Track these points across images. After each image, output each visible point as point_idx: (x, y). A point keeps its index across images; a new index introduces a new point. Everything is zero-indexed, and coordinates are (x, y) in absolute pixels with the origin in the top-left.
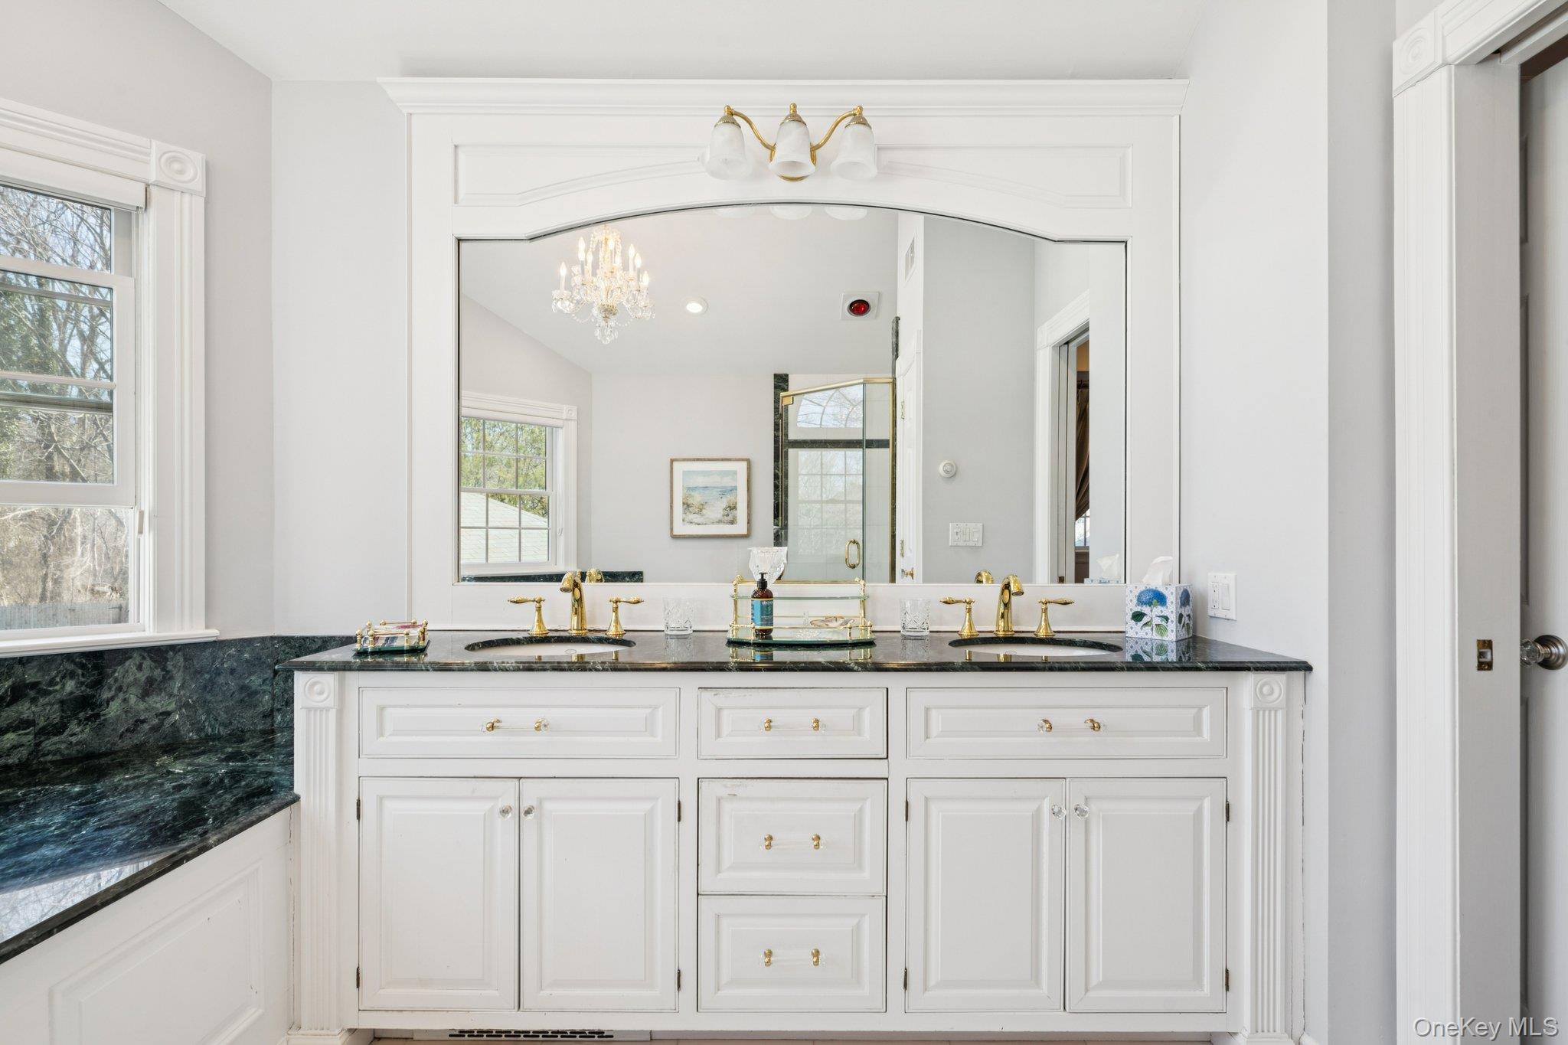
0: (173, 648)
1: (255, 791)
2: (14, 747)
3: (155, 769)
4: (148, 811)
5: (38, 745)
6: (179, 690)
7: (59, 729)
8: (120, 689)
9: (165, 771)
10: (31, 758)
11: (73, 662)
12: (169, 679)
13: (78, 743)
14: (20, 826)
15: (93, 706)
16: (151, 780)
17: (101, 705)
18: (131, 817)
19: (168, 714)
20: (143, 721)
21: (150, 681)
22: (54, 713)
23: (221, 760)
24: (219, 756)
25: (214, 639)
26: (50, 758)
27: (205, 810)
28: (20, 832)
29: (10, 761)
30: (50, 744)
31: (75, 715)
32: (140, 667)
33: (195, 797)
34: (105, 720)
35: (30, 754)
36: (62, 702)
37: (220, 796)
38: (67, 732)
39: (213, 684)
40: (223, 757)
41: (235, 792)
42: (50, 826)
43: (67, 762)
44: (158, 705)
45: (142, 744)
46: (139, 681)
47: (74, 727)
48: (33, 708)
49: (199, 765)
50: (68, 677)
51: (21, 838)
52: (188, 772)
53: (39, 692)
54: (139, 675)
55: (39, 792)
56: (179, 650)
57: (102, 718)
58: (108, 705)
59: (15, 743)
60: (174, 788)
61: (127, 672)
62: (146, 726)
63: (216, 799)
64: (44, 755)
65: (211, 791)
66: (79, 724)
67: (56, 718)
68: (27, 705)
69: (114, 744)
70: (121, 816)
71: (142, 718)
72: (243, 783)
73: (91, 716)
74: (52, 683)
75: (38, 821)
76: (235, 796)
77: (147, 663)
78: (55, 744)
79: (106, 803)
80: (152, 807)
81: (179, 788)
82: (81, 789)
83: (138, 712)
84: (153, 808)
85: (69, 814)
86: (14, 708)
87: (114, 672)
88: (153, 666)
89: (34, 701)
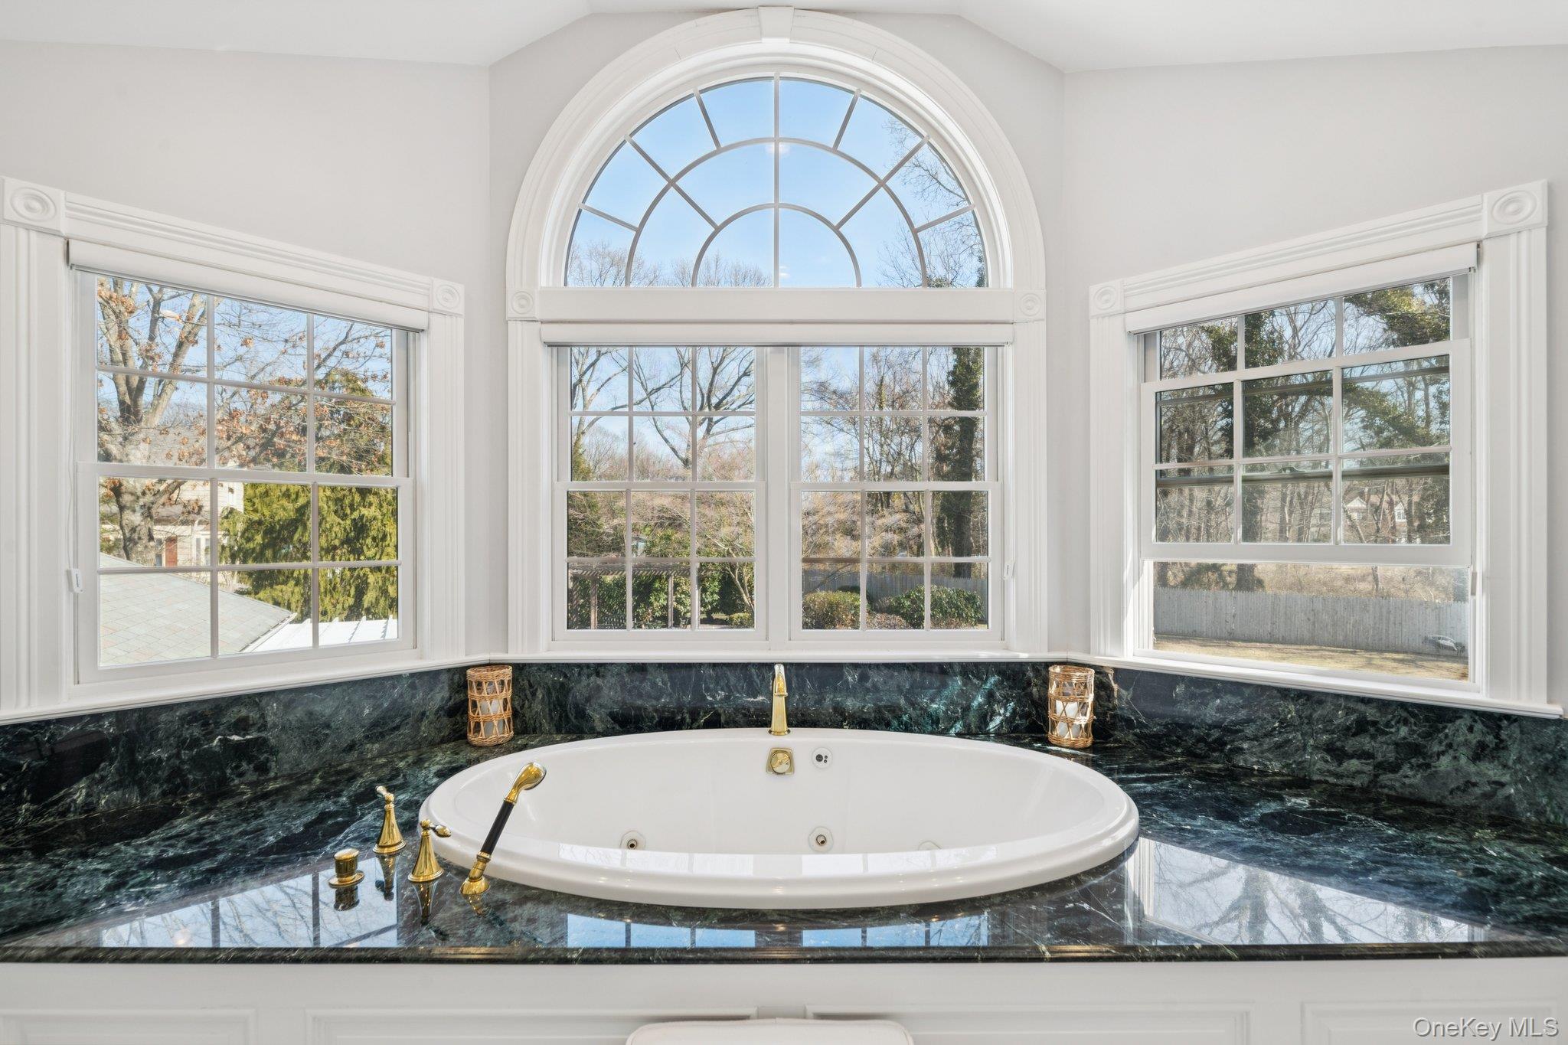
0: (1507, 717)
1: (1563, 916)
2: (1358, 772)
3: (1470, 839)
4: (1435, 883)
5: (1376, 776)
6: (1514, 762)
7: (1394, 768)
8: (1450, 746)
9: (1479, 846)
10: (1371, 785)
11: (1406, 710)
12: (1503, 748)
13: (1411, 786)
14: (1330, 848)
15: (1424, 755)
16: (1460, 850)
17: (1431, 757)
18: (1416, 884)
19: (1502, 785)
20: (1475, 785)
21: (1482, 746)
22: (1390, 752)
23: (1547, 859)
24: (1548, 852)
25: (1558, 717)
26: (1386, 791)
27: (1490, 911)
28: (1328, 853)
29: (1355, 783)
30: (1386, 778)
31: (1407, 759)
32: (1471, 729)
33: (1488, 891)
34: (1436, 772)
35: (1370, 782)
36: (1397, 744)
37: (1518, 903)
38: (1401, 772)
39: (1557, 767)
40: (1552, 856)
41: (1538, 905)
42: (1350, 859)
43: (1398, 800)
44: (1491, 773)
45: (1474, 807)
46: (1470, 742)
47: (1406, 769)
48: (1373, 743)
49: (1519, 855)
50: (1402, 724)
51: (1325, 860)
52: (1503, 858)
53: (1378, 730)
54: (1470, 737)
55: (1360, 821)
56: (1515, 720)
57: (1433, 769)
58: (1438, 759)
59: (1359, 769)
60: (1476, 870)
61: (1458, 730)
62: (1478, 791)
63: (1511, 903)
64: (1382, 787)
65: (1511, 891)
66: (1412, 768)
67: (1391, 757)
68: (1368, 739)
69: (1444, 797)
70: (1408, 877)
71: (1473, 780)
72: (1555, 900)
73: (1422, 764)
74: (1388, 725)
75: (1345, 850)
76: (1533, 910)
77: (1478, 726)
78: (1391, 780)
79: (1405, 858)
80: (1441, 881)
81: (1481, 873)
82: (1394, 833)
83: (1468, 774)
84: (1442, 883)
85: (1370, 854)
86: (1358, 738)
87: (1445, 728)
88: (1485, 730)
89: (1373, 737)
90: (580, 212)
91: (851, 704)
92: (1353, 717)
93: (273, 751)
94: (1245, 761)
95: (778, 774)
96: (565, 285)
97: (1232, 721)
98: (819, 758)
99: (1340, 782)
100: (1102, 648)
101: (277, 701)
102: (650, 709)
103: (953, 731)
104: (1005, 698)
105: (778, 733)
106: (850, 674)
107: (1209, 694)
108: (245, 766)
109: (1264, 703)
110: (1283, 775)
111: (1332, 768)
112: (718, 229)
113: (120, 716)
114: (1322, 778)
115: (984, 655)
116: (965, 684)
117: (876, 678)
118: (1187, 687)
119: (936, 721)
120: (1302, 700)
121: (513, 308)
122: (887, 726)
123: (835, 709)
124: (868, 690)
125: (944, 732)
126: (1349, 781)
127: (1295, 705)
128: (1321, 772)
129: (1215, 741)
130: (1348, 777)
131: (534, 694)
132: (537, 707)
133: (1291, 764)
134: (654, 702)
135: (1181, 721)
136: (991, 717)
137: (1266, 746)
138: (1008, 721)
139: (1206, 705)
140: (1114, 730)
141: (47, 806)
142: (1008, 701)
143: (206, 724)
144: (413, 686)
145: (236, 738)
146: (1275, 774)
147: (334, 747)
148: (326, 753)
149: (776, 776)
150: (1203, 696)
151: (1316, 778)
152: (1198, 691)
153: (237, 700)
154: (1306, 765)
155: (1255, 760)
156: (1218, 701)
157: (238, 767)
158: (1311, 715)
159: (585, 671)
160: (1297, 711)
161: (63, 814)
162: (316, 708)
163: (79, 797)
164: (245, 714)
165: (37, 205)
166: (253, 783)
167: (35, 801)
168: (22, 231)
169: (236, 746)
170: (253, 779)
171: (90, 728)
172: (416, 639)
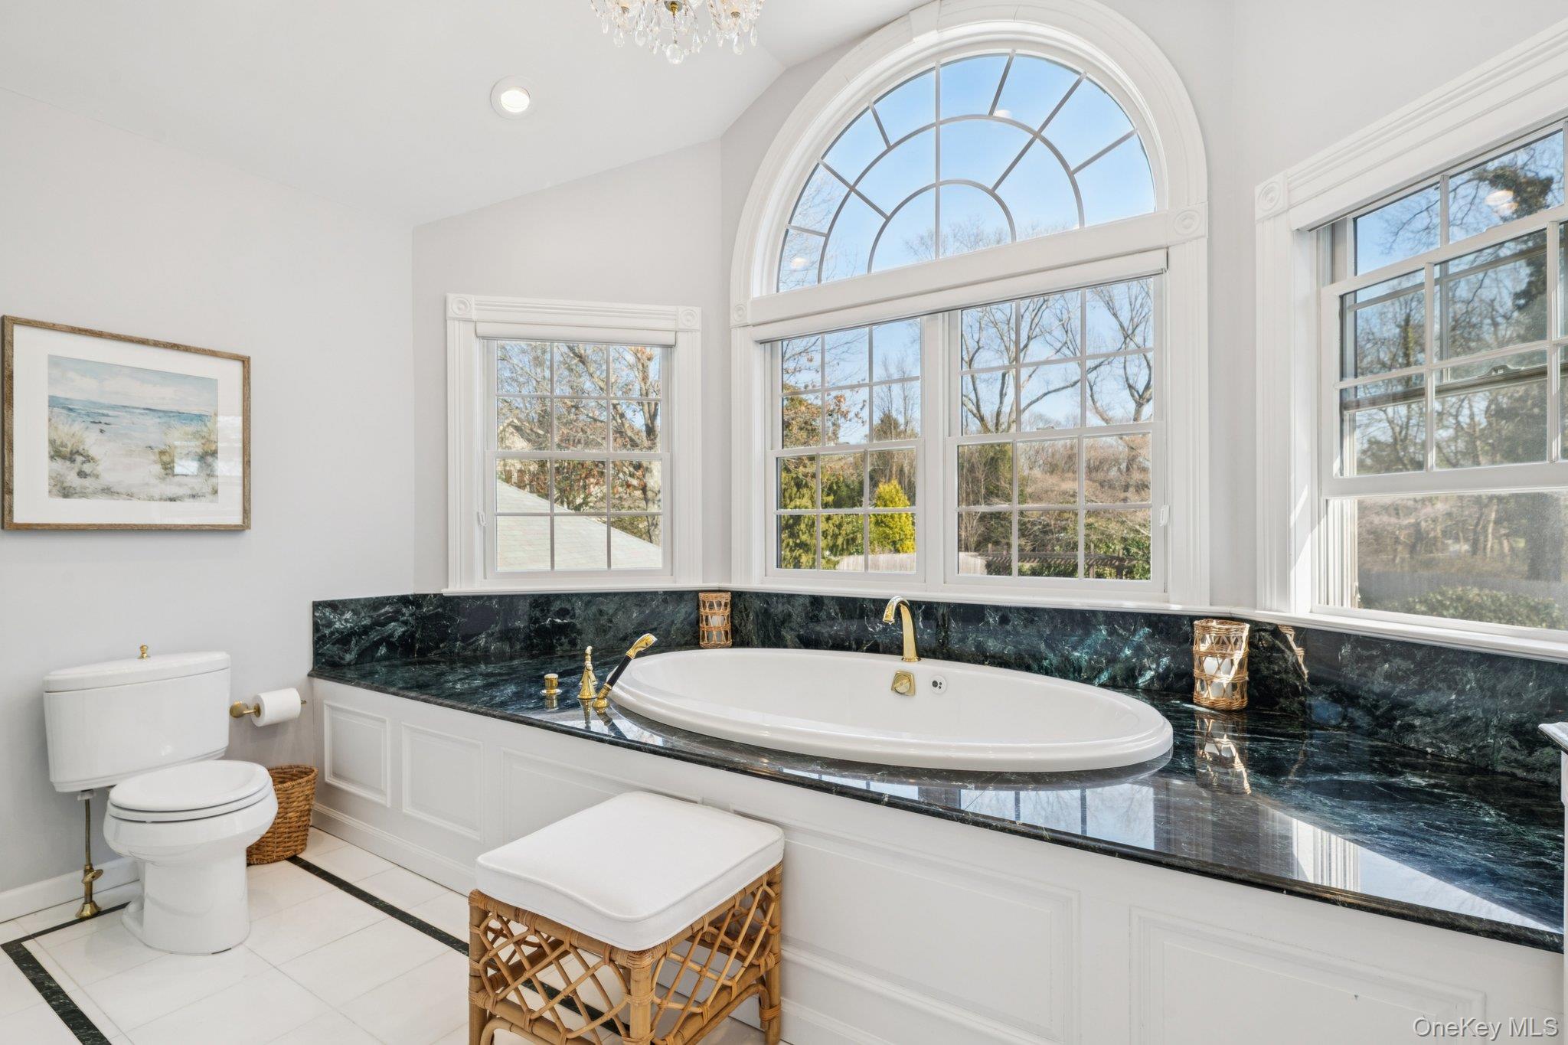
55: (1468, 806)
90: (787, 231)
91: (992, 645)
92: (1547, 691)
93: (579, 633)
94: (1417, 741)
95: (901, 694)
96: (778, 291)
97: (1402, 691)
98: (935, 684)
99: (1530, 776)
100: (1268, 602)
101: (581, 600)
102: (826, 635)
103: (1096, 682)
104: (1156, 652)
105: (910, 660)
106: (991, 616)
107: (1377, 656)
108: (563, 639)
109: (1439, 669)
110: (1460, 761)
111: (1521, 758)
112: (888, 219)
113: (501, 598)
114: (1508, 770)
115: (1129, 605)
116: (1110, 634)
117: (1016, 621)
118: (1354, 648)
119: (1079, 670)
120: (1483, 667)
121: (735, 318)
122: (1028, 669)
123: (977, 647)
124: (1008, 633)
125: (1089, 681)
126: (1543, 776)
127: (1475, 673)
128: (1507, 761)
129: (1383, 716)
130: (1541, 770)
131: (748, 616)
132: (750, 627)
133: (1470, 749)
134: (829, 629)
135: (1347, 689)
136: (1140, 671)
137: (1440, 724)
138: (1160, 677)
139: (1374, 670)
140: (1279, 697)
141: (468, 645)
142: (1160, 656)
143: (542, 610)
144: (665, 601)
145: (558, 621)
146: (1451, 759)
147: (614, 636)
148: (609, 639)
149: (896, 695)
150: (1371, 658)
151: (1500, 768)
152: (1365, 653)
153: (558, 596)
154: (1488, 751)
155: (1428, 740)
156: (1387, 666)
157: (559, 639)
158: (1494, 686)
159: (781, 600)
160: (1478, 681)
161: (475, 650)
162: (604, 608)
163: (482, 642)
164: (563, 606)
165: (462, 306)
166: (567, 651)
167: (463, 641)
168: (457, 323)
169: (560, 626)
170: (568, 648)
171: (487, 603)
172: (672, 569)
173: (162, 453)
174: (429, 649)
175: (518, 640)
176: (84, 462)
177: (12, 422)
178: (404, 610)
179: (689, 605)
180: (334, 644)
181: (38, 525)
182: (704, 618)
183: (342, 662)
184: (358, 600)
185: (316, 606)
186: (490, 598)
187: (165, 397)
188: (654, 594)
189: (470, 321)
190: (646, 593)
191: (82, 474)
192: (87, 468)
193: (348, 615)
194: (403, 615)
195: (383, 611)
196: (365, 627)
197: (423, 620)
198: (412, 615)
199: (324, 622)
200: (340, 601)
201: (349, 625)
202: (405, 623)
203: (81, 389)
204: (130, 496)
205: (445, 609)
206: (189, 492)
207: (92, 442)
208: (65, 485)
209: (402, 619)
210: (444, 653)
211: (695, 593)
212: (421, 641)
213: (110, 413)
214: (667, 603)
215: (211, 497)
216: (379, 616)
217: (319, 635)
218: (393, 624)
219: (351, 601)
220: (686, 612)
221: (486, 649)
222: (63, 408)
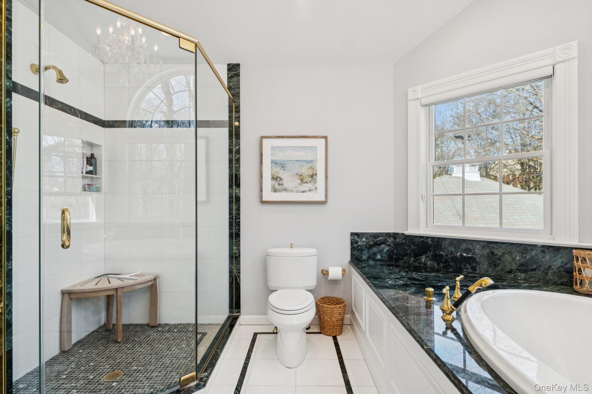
93: (477, 263)
101: (479, 244)
108: (468, 266)
113: (433, 239)
141: (417, 260)
143: (455, 248)
144: (543, 252)
145: (465, 255)
147: (503, 269)
153: (465, 241)
157: (465, 265)
161: (420, 263)
162: (495, 251)
163: (423, 260)
164: (468, 246)
165: (414, 93)
166: (470, 273)
167: (414, 258)
168: (412, 102)
169: (465, 258)
170: (471, 271)
171: (426, 240)
172: (551, 230)
173: (301, 175)
174: (400, 259)
175: (442, 262)
176: (280, 180)
177: (262, 169)
178: (388, 239)
179: (565, 257)
180: (358, 251)
181: (268, 201)
182: (577, 269)
183: (362, 259)
184: (368, 233)
185: (352, 234)
186: (427, 238)
187: (301, 155)
188: (533, 246)
189: (418, 99)
190: (527, 245)
191: (279, 184)
192: (280, 182)
193: (364, 239)
194: (388, 242)
195: (379, 239)
196: (371, 245)
197: (396, 245)
198: (392, 242)
199: (354, 241)
200: (361, 233)
201: (364, 244)
202: (389, 245)
203: (280, 157)
204: (292, 191)
205: (406, 241)
206: (308, 189)
207: (282, 174)
208: (275, 188)
209: (387, 243)
210: (406, 262)
211: (569, 249)
212: (396, 255)
213: (286, 163)
214: (545, 253)
215: (314, 190)
216: (377, 241)
217: (352, 246)
218: (383, 245)
219: (365, 233)
220: (562, 262)
221: (425, 264)
222: (275, 163)
